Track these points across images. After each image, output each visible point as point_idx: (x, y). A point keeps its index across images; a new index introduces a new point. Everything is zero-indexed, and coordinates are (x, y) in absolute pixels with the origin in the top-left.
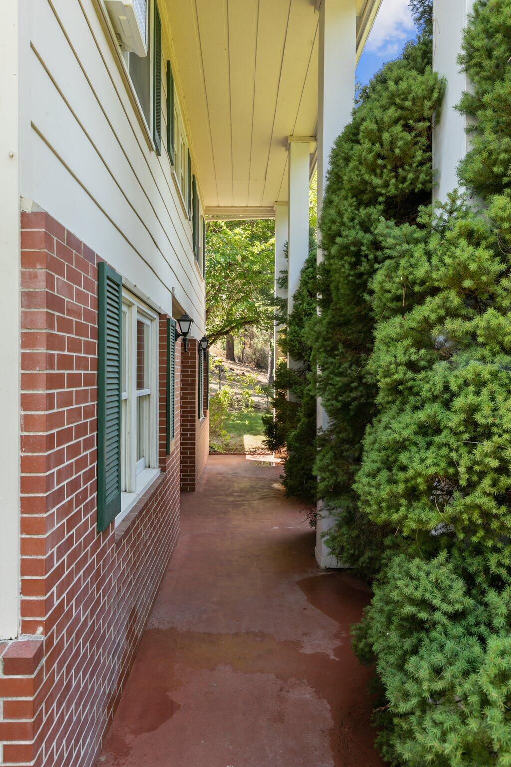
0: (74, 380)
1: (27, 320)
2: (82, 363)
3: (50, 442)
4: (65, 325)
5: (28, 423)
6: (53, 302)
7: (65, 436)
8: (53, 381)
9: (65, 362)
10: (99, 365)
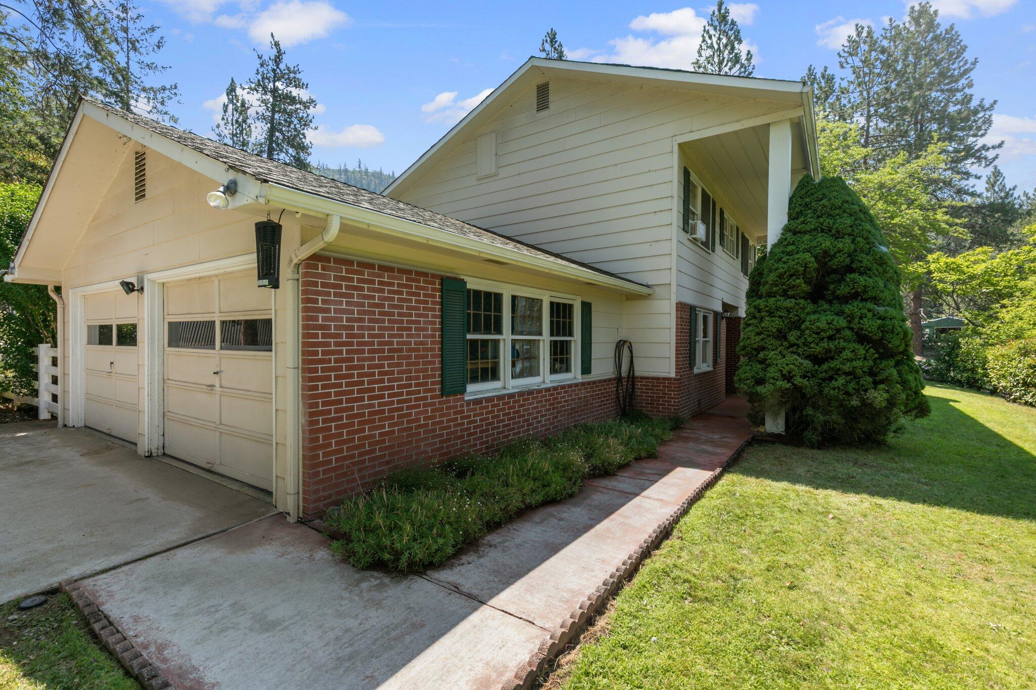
0: (685, 332)
1: (677, 321)
2: (686, 329)
3: (681, 343)
4: (683, 322)
5: (677, 340)
6: (681, 318)
7: (683, 343)
8: (681, 332)
9: (683, 329)
10: (690, 329)
